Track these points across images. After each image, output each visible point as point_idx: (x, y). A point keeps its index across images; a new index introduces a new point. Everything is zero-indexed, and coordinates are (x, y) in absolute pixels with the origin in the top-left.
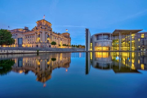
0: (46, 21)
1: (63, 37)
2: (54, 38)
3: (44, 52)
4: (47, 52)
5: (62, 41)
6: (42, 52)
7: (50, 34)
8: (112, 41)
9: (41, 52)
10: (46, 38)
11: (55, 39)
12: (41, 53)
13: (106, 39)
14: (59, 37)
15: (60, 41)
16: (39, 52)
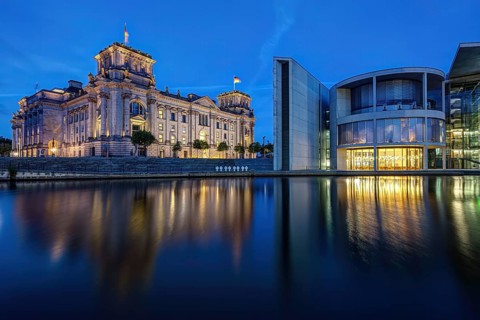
1: (213, 112)
2: (169, 116)
3: (43, 175)
4: (57, 175)
5: (207, 129)
6: (35, 175)
7: (143, 102)
8: (441, 115)
9: (27, 175)
10: (124, 118)
11: (173, 119)
12: (28, 180)
13: (396, 107)
16: (20, 175)
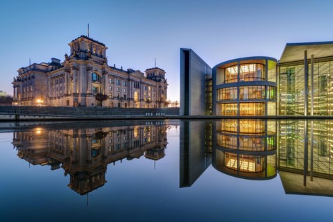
0: (91, 40)
2: (116, 82)
3: (37, 117)
5: (138, 90)
7: (100, 73)
9: (27, 117)
10: (88, 83)
11: (119, 84)
14: (129, 80)
15: (134, 89)
